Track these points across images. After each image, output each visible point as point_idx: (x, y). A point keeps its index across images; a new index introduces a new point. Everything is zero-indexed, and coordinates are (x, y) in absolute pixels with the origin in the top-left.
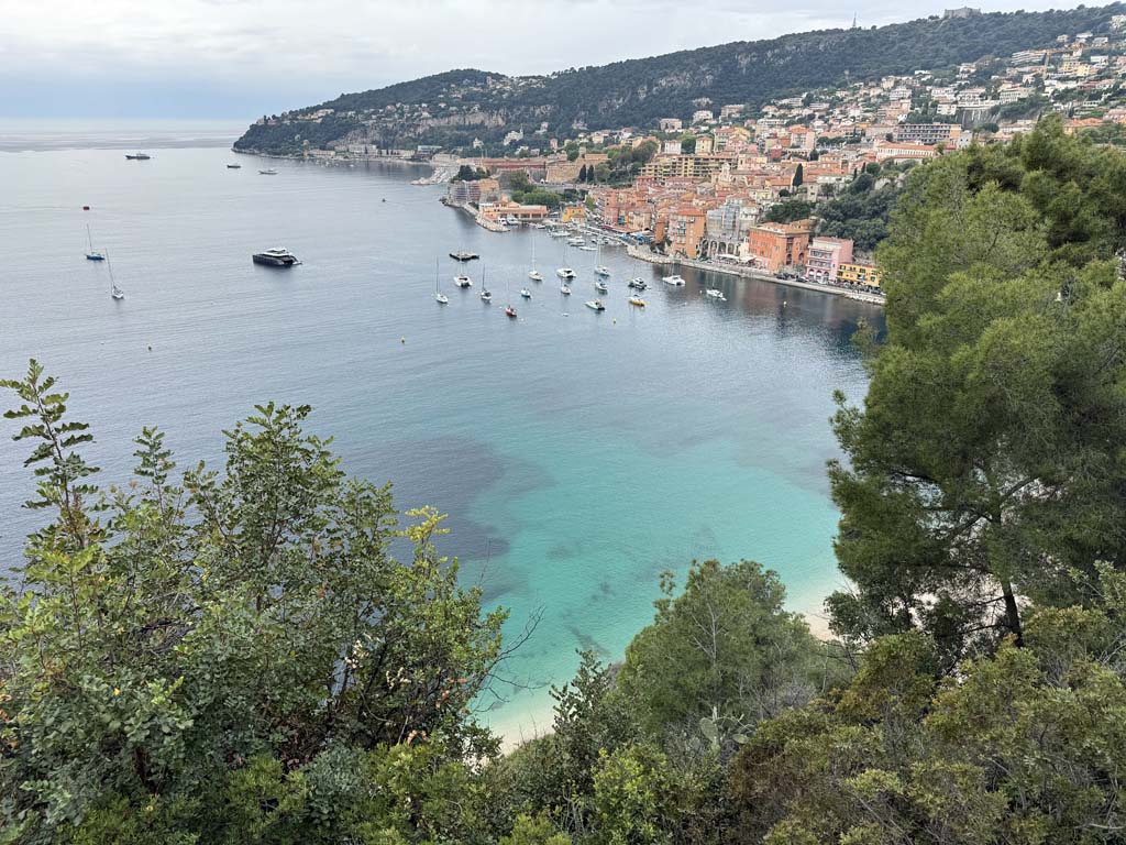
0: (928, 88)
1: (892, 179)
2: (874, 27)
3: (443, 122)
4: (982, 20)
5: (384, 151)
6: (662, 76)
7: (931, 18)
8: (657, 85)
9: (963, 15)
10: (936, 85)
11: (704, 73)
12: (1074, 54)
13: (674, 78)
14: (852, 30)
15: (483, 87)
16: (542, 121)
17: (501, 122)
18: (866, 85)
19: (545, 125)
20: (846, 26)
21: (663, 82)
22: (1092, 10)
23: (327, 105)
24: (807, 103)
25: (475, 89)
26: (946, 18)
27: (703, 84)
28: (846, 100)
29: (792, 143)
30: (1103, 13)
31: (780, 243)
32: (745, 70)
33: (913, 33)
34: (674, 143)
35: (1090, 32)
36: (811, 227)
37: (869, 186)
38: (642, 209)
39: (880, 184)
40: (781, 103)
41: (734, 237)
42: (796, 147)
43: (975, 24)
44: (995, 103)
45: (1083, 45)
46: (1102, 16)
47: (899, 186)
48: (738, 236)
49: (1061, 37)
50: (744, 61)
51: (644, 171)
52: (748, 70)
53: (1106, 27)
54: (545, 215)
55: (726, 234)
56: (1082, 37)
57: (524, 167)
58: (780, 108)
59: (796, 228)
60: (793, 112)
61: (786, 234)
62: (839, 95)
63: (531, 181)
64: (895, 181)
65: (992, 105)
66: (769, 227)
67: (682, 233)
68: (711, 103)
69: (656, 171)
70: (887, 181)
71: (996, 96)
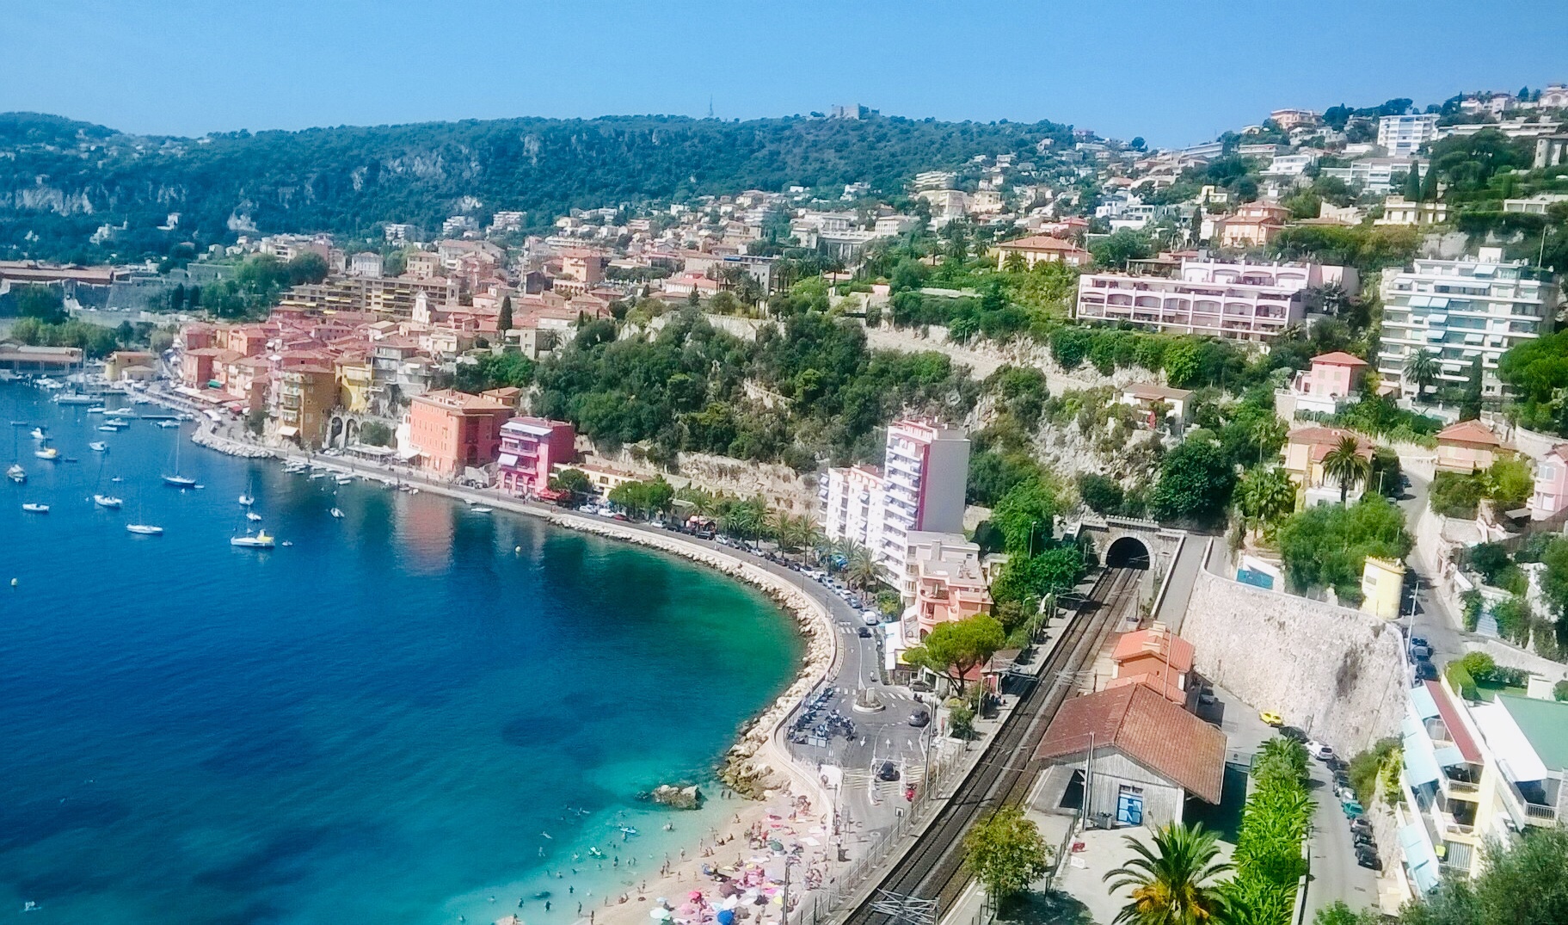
0: (801, 212)
1: (643, 327)
2: (737, 120)
4: (880, 126)
6: (395, 157)
7: (815, 114)
8: (386, 169)
9: (856, 116)
11: (468, 159)
12: (994, 182)
13: (417, 162)
14: (707, 121)
16: (170, 211)
17: (88, 207)
18: (718, 198)
19: (173, 218)
21: (397, 166)
22: (1017, 127)
24: (620, 221)
25: (50, 148)
27: (466, 175)
28: (684, 219)
29: (564, 272)
30: (1030, 132)
31: (453, 426)
32: (535, 160)
33: (787, 133)
34: (369, 259)
35: (1013, 155)
36: (515, 400)
37: (609, 335)
38: (252, 361)
39: (627, 333)
40: (586, 215)
41: (389, 413)
42: (569, 278)
43: (871, 129)
44: (868, 236)
45: (1004, 171)
46: (1028, 137)
47: (652, 339)
48: (394, 412)
49: (979, 159)
50: (532, 146)
51: (291, 298)
52: (539, 161)
53: (1033, 152)
54: (73, 366)
55: (375, 409)
56: (1005, 160)
57: (62, 278)
58: (584, 222)
59: (490, 401)
60: (604, 231)
61: (465, 411)
62: (674, 210)
63: (72, 305)
64: (647, 331)
65: (867, 239)
66: (442, 397)
67: (292, 404)
68: (478, 205)
69: (313, 299)
70: (636, 329)
71: (871, 226)
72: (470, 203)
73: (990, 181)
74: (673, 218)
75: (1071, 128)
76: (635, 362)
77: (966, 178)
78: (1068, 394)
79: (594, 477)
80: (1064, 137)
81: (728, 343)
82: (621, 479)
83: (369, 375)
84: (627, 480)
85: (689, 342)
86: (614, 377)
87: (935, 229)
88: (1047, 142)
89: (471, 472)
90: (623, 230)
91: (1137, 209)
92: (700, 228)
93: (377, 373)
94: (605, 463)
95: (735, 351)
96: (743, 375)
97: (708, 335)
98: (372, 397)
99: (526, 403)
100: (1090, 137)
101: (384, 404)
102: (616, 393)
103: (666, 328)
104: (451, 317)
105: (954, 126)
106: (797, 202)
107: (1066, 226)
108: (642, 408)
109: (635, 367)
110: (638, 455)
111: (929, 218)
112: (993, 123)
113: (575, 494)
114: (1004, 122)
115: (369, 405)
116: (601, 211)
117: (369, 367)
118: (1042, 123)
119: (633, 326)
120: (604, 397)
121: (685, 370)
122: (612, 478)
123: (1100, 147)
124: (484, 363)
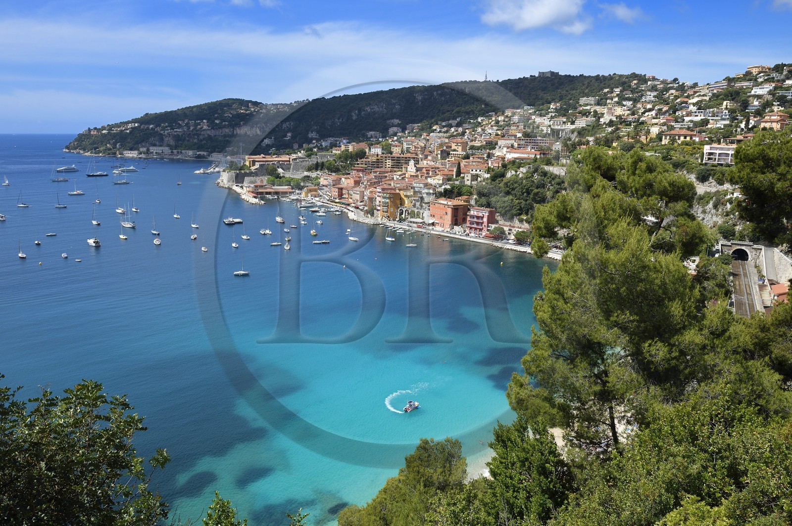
0: (533, 117)
1: (516, 172)
2: (498, 81)
3: (218, 132)
4: (560, 79)
5: (175, 151)
6: (367, 106)
7: (531, 76)
8: (364, 111)
9: (549, 75)
10: (538, 115)
11: (394, 104)
12: (614, 100)
13: (376, 107)
14: (485, 81)
15: (246, 111)
16: (288, 132)
17: (259, 132)
18: (496, 114)
19: (289, 134)
20: (482, 79)
21: (368, 109)
22: (621, 76)
23: (134, 121)
24: (459, 125)
25: (241, 111)
26: (539, 76)
27: (394, 111)
28: (484, 123)
29: (452, 148)
30: (627, 78)
31: (449, 211)
32: (420, 103)
33: (521, 85)
34: (377, 147)
35: (621, 88)
36: (468, 201)
37: (503, 175)
38: (357, 189)
39: (509, 175)
40: (444, 124)
41: (420, 207)
42: (454, 150)
43: (556, 81)
44: (573, 127)
45: (618, 95)
46: (627, 80)
47: (521, 176)
48: (422, 206)
49: (606, 90)
50: (419, 98)
51: (358, 164)
52: (422, 103)
53: (630, 86)
54: (290, 193)
55: (414, 206)
56: (617, 91)
57: (275, 161)
58: (444, 127)
59: (459, 202)
60: (453, 129)
61: (454, 206)
62: (480, 119)
63: (280, 170)
64: (518, 173)
65: (571, 128)
66: (443, 201)
67: (386, 205)
68: (400, 122)
69: (366, 164)
70: (514, 173)
71: (573, 123)
72: (396, 121)
73: (612, 100)
74: (480, 123)
75: (645, 75)
76: (516, 185)
77: (602, 99)
78: (706, 193)
79: (506, 229)
80: (643, 79)
81: (554, 177)
82: (517, 229)
83: (412, 193)
84: (520, 230)
85: (536, 176)
86: (508, 191)
87: (602, 123)
88: (635, 82)
89: (457, 228)
90: (460, 130)
91: (696, 112)
92: (492, 126)
93: (415, 192)
94: (508, 223)
95: (557, 180)
96: (561, 189)
97: (545, 174)
98: (413, 202)
99: (473, 202)
100: (654, 79)
101: (418, 204)
102: (511, 197)
103: (527, 172)
104: (424, 169)
105: (592, 77)
106: (530, 113)
107: (665, 120)
108: (521, 203)
109: (516, 187)
110: (521, 221)
111: (599, 118)
112: (610, 75)
113: (500, 235)
114: (615, 74)
115: (412, 204)
116: (450, 122)
117: (412, 190)
118: (632, 74)
119: (512, 171)
120: (506, 199)
121: (537, 188)
122: (513, 229)
123: (659, 83)
124: (453, 188)
